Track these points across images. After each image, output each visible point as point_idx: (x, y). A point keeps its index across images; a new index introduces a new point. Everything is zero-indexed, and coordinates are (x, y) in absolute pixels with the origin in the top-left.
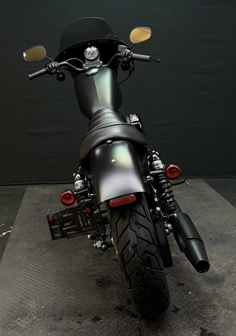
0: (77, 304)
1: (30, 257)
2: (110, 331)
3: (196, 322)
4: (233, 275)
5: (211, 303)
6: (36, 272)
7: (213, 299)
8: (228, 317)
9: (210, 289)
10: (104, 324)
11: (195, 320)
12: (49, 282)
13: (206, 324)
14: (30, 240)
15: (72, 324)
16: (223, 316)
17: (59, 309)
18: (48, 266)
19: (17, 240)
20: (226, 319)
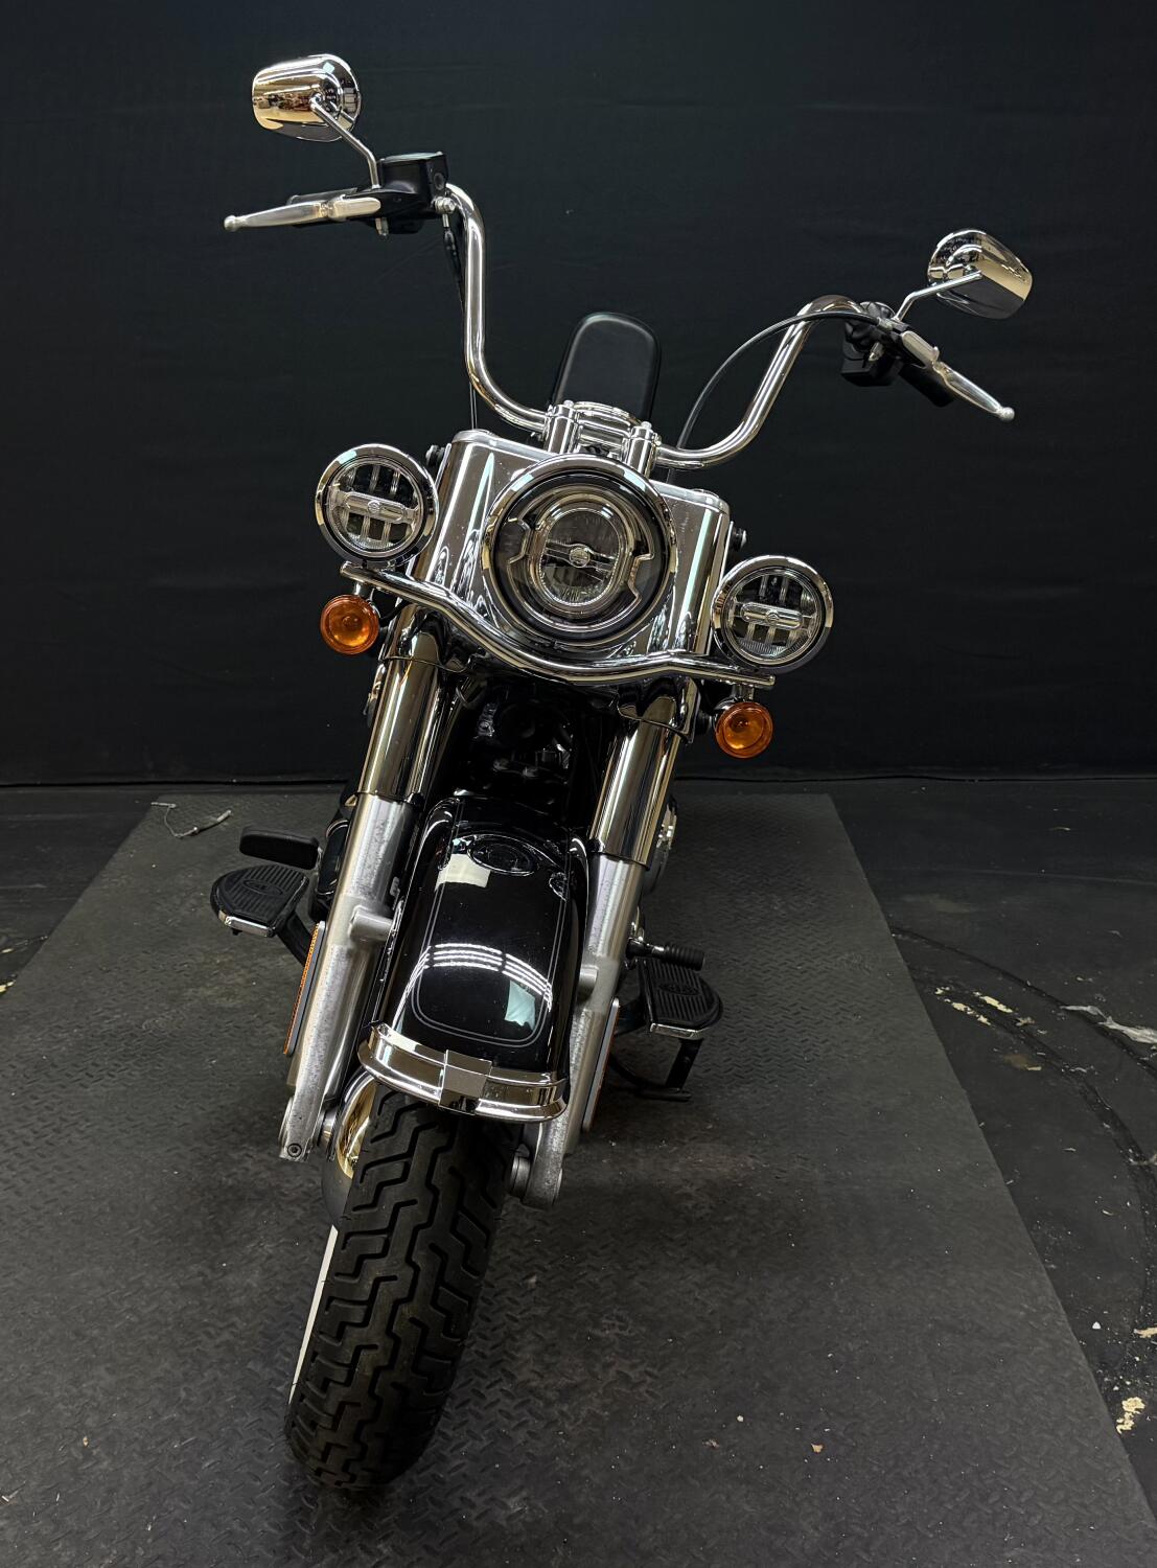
0: (103, 1300)
1: (28, 1096)
2: (166, 1418)
3: (492, 1404)
4: (727, 1219)
5: (590, 1329)
6: (20, 1156)
7: (601, 1315)
8: (618, 1392)
9: (611, 1272)
10: (159, 1389)
11: (490, 1399)
12: (47, 1203)
13: (524, 1419)
14: (62, 1023)
15: (46, 1377)
16: (604, 1388)
17: (30, 1317)
18: (76, 1136)
19: (18, 1019)
20: (608, 1401)
